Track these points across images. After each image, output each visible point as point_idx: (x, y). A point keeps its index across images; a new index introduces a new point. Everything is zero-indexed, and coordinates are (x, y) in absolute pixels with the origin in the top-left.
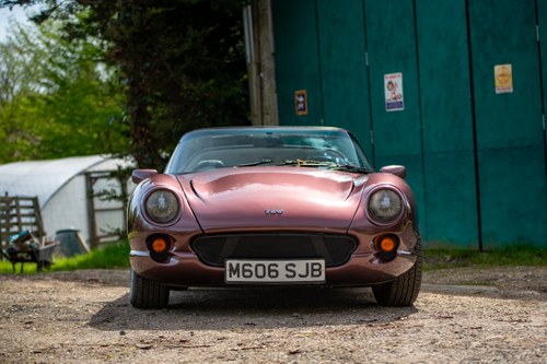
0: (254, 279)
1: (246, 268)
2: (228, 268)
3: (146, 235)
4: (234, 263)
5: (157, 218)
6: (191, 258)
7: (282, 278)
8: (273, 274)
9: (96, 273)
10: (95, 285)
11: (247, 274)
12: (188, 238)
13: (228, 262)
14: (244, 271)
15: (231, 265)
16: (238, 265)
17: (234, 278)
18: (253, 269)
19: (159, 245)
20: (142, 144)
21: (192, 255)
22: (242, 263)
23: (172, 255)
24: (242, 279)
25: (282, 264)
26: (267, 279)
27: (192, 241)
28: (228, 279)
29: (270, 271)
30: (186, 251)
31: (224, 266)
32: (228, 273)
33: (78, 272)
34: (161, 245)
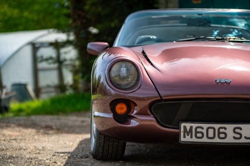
0: (205, 140)
1: (199, 130)
2: (182, 130)
3: (109, 99)
4: (188, 125)
5: (120, 85)
6: (150, 121)
7: (230, 139)
8: (222, 136)
9: (47, 119)
10: (51, 132)
11: (199, 135)
12: (147, 103)
13: (183, 125)
14: (196, 132)
15: (185, 127)
16: (191, 127)
17: (188, 139)
18: (204, 131)
19: (121, 109)
20: (79, 23)
21: (151, 118)
22: (194, 125)
23: (132, 117)
24: (194, 139)
25: (230, 127)
26: (217, 140)
27: (151, 105)
28: (182, 139)
29: (219, 133)
30: (146, 114)
31: (179, 128)
32: (182, 134)
33: (33, 117)
34: (122, 108)
